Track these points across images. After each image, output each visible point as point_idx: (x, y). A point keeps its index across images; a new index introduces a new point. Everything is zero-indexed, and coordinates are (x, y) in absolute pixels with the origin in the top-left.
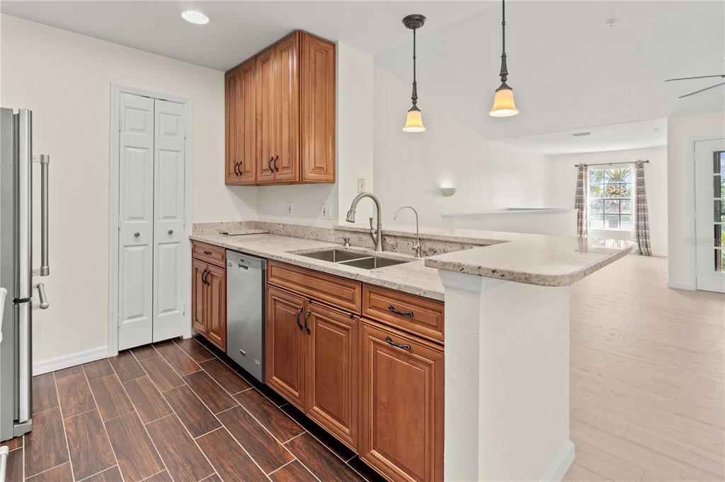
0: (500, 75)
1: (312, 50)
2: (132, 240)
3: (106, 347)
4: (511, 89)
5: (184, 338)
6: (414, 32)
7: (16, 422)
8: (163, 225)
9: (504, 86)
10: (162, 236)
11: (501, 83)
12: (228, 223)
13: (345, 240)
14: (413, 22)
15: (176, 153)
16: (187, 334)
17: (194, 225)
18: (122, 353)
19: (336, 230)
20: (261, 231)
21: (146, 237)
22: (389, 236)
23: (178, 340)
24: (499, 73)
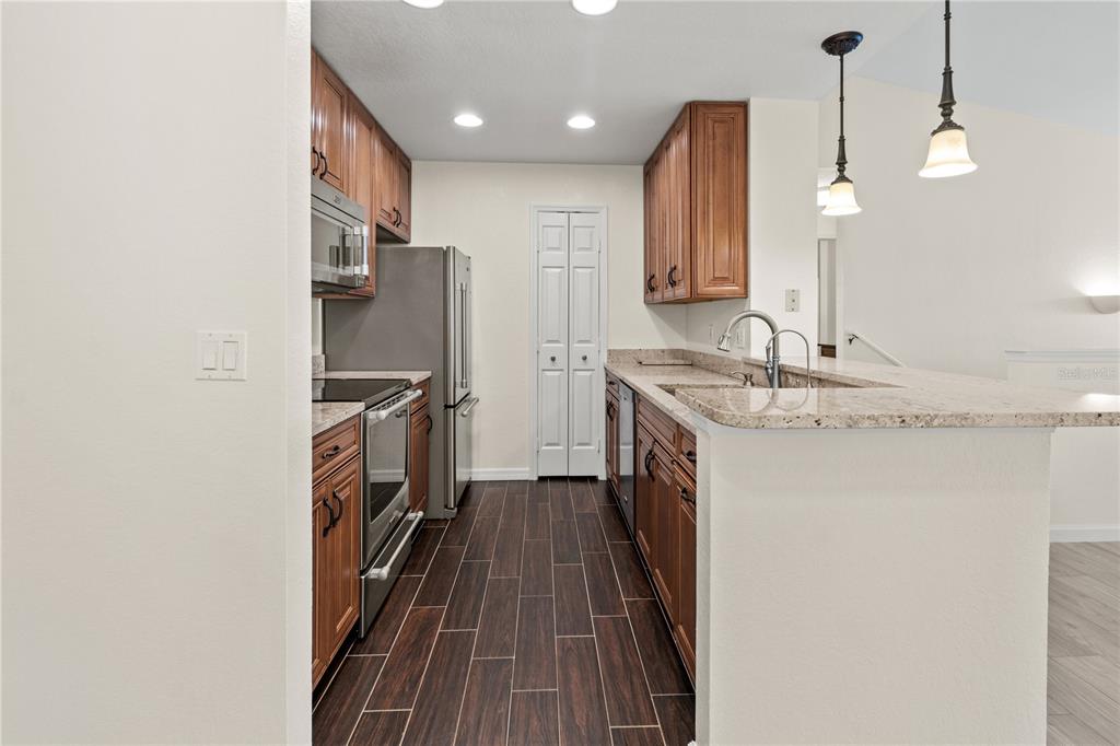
0: (940, 106)
1: (710, 123)
2: (548, 364)
3: (527, 469)
4: (960, 128)
5: (600, 478)
6: (842, 60)
7: (446, 507)
8: (578, 349)
9: (948, 125)
10: (576, 362)
11: (942, 119)
12: (647, 350)
13: (746, 377)
14: (840, 44)
15: (590, 270)
16: (602, 477)
17: (609, 351)
18: (542, 479)
19: (746, 363)
20: (682, 362)
21: (561, 362)
22: (793, 374)
23: (593, 479)
24: (939, 103)
